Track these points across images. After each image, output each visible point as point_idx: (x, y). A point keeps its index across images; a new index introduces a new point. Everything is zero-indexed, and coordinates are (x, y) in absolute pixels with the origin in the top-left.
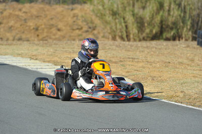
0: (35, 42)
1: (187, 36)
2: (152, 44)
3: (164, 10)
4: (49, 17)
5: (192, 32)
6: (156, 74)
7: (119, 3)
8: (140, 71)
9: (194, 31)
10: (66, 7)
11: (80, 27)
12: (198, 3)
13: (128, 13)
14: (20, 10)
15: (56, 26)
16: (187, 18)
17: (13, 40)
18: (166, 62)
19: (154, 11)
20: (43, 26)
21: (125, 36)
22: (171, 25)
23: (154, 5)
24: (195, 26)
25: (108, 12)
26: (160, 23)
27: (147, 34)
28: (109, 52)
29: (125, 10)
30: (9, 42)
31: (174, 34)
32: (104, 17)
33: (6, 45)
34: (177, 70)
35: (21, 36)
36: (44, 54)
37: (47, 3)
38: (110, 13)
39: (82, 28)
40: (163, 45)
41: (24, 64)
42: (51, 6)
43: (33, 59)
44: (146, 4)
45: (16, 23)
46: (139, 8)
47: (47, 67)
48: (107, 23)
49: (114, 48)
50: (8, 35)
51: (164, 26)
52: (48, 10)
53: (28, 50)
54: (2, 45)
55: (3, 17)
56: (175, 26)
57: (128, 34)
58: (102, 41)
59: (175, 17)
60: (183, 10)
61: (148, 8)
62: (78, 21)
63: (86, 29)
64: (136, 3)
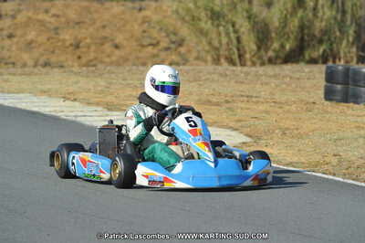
0: (73, 69)
1: (348, 55)
2: (283, 70)
3: (306, 9)
4: (99, 24)
5: (357, 48)
6: (289, 124)
8: (261, 119)
9: (361, 45)
10: (130, 4)
11: (154, 42)
13: (240, 15)
14: (47, 11)
15: (112, 40)
16: (348, 23)
17: (35, 66)
18: (308, 103)
19: (287, 9)
20: (88, 41)
21: (235, 57)
22: (318, 36)
25: (203, 14)
26: (298, 33)
27: (274, 51)
28: (206, 85)
29: (235, 7)
30: (27, 69)
31: (324, 51)
32: (199, 22)
33: (21, 74)
34: (327, 116)
35: (48, 59)
36: (90, 89)
38: (207, 15)
39: (158, 43)
40: (304, 72)
41: (52, 109)
42: (102, 4)
43: (68, 99)
45: (39, 35)
46: (261, 5)
47: (94, 114)
48: (202, 33)
49: (216, 79)
50: (25, 56)
51: (306, 37)
52: (96, 11)
53: (61, 83)
54: (14, 74)
55: (16, 24)
56: (326, 38)
57: (242, 52)
58: (194, 67)
59: (326, 21)
60: (340, 9)
61: (276, 5)
62: (151, 30)
63: (166, 45)
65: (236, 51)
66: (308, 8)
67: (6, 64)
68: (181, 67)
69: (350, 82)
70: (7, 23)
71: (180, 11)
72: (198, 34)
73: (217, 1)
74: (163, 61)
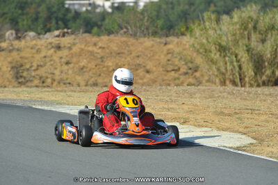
2: (276, 90)
4: (134, 54)
7: (229, 35)
10: (158, 40)
11: (176, 68)
13: (241, 49)
14: (95, 45)
15: (144, 66)
17: (86, 85)
21: (238, 80)
25: (213, 48)
27: (267, 76)
28: (219, 101)
29: (237, 43)
32: (210, 54)
35: (96, 80)
37: (131, 35)
39: (179, 69)
42: (137, 39)
44: (266, 36)
45: (89, 62)
46: (258, 42)
48: (213, 62)
49: (225, 96)
50: (79, 78)
52: (132, 45)
55: (72, 54)
57: (242, 76)
61: (269, 42)
62: (174, 59)
63: (185, 71)
64: (252, 35)
65: (238, 76)
67: (65, 84)
68: (199, 87)
70: (64, 53)
71: (196, 45)
72: (210, 63)
73: (224, 38)
74: (183, 83)
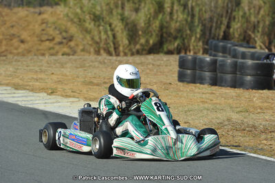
1: (196, 47)
3: (164, 13)
4: (8, 24)
5: (203, 42)
7: (103, 4)
9: (206, 40)
10: (32, 10)
11: (51, 38)
12: (211, 2)
13: (115, 18)
15: (19, 37)
16: (196, 24)
18: (165, 84)
19: (150, 14)
21: (112, 49)
22: (174, 34)
23: (151, 6)
24: (208, 34)
25: (87, 17)
26: (159, 31)
27: (142, 45)
28: (90, 70)
29: (111, 12)
31: (178, 45)
32: (84, 23)
34: (180, 93)
36: (1, 74)
37: (5, 5)
38: (90, 17)
39: (53, 39)
40: (163, 60)
42: (11, 10)
44: (140, 5)
46: (131, 11)
47: (5, 92)
48: (87, 31)
49: (97, 66)
51: (165, 35)
52: (6, 15)
56: (179, 35)
57: (117, 46)
58: (80, 57)
59: (180, 22)
60: (190, 13)
61: (143, 11)
62: (48, 29)
63: (59, 40)
64: (126, 4)
65: (112, 45)
66: (166, 13)
68: (71, 57)
69: (197, 68)
71: (70, 14)
72: (85, 33)
73: (98, 8)
74: (57, 52)
